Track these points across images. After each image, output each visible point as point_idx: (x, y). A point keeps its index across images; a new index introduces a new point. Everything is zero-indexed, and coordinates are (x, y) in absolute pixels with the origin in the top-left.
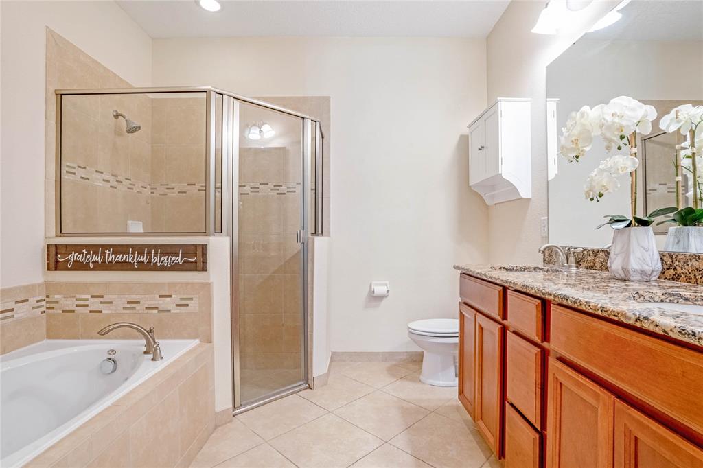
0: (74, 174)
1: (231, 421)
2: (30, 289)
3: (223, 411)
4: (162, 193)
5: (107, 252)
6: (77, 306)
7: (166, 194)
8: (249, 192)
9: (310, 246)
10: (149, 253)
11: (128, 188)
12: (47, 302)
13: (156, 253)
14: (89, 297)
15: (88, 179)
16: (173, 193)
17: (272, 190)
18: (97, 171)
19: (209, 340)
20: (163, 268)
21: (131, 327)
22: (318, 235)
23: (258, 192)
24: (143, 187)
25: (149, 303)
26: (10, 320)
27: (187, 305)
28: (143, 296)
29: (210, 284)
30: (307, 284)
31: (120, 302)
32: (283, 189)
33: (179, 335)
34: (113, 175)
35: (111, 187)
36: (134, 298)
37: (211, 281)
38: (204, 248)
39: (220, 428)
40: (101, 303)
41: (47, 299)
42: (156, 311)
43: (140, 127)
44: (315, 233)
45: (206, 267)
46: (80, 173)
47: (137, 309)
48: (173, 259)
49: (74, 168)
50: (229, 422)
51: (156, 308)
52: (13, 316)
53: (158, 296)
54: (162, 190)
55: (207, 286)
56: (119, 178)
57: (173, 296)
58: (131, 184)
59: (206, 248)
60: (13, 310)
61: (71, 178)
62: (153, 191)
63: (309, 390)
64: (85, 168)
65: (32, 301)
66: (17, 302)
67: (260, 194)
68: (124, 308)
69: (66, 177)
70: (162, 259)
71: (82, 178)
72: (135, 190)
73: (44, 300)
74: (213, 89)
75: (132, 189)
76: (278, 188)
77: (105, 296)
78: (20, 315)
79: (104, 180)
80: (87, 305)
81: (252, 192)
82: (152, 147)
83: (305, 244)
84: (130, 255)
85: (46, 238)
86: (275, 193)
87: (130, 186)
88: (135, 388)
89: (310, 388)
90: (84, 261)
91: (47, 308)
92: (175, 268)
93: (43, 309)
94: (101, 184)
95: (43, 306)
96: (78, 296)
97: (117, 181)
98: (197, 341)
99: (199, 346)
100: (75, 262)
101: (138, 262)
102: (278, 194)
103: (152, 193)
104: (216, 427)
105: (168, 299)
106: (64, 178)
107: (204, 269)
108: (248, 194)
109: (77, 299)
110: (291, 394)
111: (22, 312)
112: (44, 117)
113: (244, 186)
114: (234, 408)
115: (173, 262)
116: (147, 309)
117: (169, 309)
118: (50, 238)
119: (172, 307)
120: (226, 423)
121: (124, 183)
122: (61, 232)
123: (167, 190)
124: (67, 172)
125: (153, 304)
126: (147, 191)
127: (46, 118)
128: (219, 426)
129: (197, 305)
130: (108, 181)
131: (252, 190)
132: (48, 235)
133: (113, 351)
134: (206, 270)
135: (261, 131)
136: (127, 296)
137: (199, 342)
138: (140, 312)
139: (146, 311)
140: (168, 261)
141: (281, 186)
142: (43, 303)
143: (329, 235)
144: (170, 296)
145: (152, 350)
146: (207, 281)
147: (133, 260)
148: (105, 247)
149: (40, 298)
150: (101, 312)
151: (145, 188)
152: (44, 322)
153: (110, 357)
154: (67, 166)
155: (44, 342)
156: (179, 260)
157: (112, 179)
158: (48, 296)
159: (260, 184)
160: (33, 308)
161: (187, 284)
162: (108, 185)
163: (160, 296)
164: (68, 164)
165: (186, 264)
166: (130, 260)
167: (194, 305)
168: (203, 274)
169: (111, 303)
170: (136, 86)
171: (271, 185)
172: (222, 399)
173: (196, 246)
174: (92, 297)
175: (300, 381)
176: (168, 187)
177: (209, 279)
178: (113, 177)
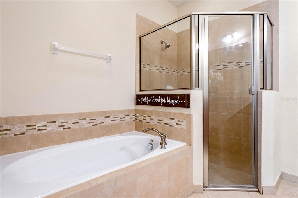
0: (146, 67)
1: (202, 193)
2: (130, 111)
3: (198, 185)
4: (181, 73)
5: (152, 97)
6: (143, 119)
7: (183, 74)
8: (222, 68)
9: (259, 96)
10: (166, 98)
11: (167, 72)
12: (135, 117)
13: (169, 98)
14: (146, 116)
15: (151, 69)
16: (185, 73)
17: (235, 65)
18: (154, 66)
19: (190, 144)
20: (172, 106)
21: (155, 131)
22: (266, 89)
23: (227, 67)
24: (173, 72)
25: (166, 121)
26: (123, 121)
27: (181, 124)
28: (164, 118)
29: (191, 115)
30: (257, 122)
31: (156, 120)
32: (243, 64)
33: (177, 139)
34: (160, 67)
35: (160, 72)
36: (161, 118)
37: (192, 113)
38: (189, 96)
39: (195, 194)
40: (150, 119)
41: (136, 116)
42: (168, 125)
43: (170, 45)
44: (264, 88)
45: (190, 106)
46: (148, 67)
47: (162, 123)
48: (175, 101)
49: (146, 65)
50: (201, 193)
51: (168, 124)
52: (124, 120)
53: (169, 118)
54: (181, 72)
55: (189, 116)
56: (163, 68)
57: (175, 119)
58: (168, 71)
59: (190, 96)
60: (124, 118)
61: (145, 69)
62: (178, 73)
63: (258, 193)
64: (150, 65)
65: (131, 115)
66: (126, 115)
67: (228, 68)
68: (157, 123)
69: (143, 69)
70: (171, 101)
71: (148, 69)
72: (170, 73)
73: (134, 116)
74: (193, 13)
75: (169, 73)
76: (239, 64)
77: (151, 116)
78: (127, 120)
79: (157, 69)
80: (146, 119)
81: (223, 68)
82: (177, 54)
83: (255, 95)
84: (160, 99)
85: (136, 92)
86: (237, 67)
87: (168, 72)
88: (146, 160)
89: (259, 192)
90: (145, 101)
91: (136, 119)
92: (176, 106)
93: (134, 119)
94: (156, 71)
95: (134, 118)
96: (143, 115)
97: (162, 70)
98: (185, 144)
99: (185, 146)
100: (143, 101)
101: (162, 102)
102: (239, 67)
103: (178, 74)
104: (193, 193)
105: (173, 120)
106: (142, 69)
107: (189, 106)
108: (221, 69)
109: (143, 117)
110: (244, 191)
111: (127, 119)
112: (135, 47)
113: (219, 65)
114: (204, 186)
115: (176, 102)
116: (165, 124)
117: (173, 125)
118: (137, 92)
119: (174, 124)
120: (199, 193)
121: (165, 70)
122: (140, 90)
123: (183, 72)
124: (143, 67)
125: (167, 122)
126: (176, 73)
127: (136, 47)
128: (195, 193)
129: (185, 125)
130: (159, 70)
131: (223, 67)
132: (136, 91)
133: (152, 140)
134: (190, 107)
135: (233, 37)
136: (158, 117)
137: (186, 144)
138: (163, 125)
139: (165, 125)
140: (173, 102)
141: (241, 62)
142: (134, 117)
143: (278, 90)
144: (174, 119)
145: (163, 143)
146: (190, 113)
147: (160, 101)
148: (152, 95)
149: (133, 115)
150: (150, 123)
151: (175, 72)
152: (134, 124)
153: (151, 142)
154: (143, 65)
155: (134, 132)
156: (178, 102)
157: (160, 69)
158: (135, 114)
159: (228, 63)
160: (131, 118)
161: (181, 114)
162: (159, 71)
163: (170, 119)
164: (144, 64)
165: (181, 104)
166: (159, 101)
167: (184, 125)
168: (188, 109)
169: (153, 119)
170: (162, 25)
171: (235, 63)
172: (198, 178)
173: (184, 95)
174: (147, 116)
175: (251, 184)
176: (183, 70)
177: (191, 113)
178: (160, 68)
